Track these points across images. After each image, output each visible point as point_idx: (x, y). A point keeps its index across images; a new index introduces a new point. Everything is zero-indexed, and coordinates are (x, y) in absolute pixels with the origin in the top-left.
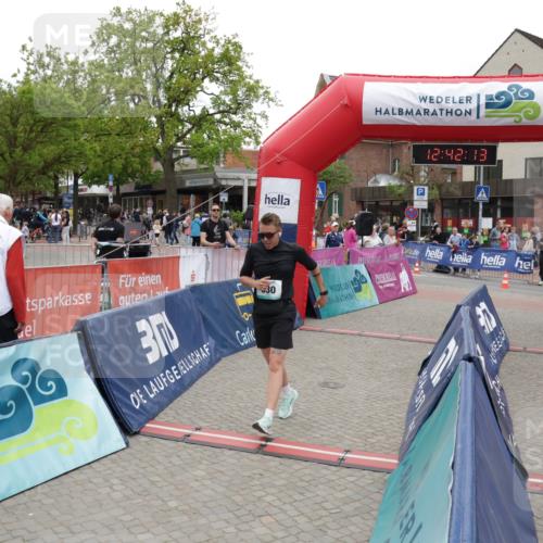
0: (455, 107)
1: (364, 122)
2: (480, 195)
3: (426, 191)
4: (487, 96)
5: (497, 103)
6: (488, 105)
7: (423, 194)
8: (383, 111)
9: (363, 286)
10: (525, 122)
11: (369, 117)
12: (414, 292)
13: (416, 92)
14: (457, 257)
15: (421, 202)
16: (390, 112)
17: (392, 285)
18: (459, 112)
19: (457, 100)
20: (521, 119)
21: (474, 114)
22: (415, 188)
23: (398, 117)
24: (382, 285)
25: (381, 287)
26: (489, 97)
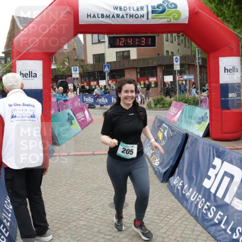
0: (134, 13)
1: (80, 23)
2: (106, 69)
3: (78, 69)
4: (152, 6)
5: (158, 10)
6: (153, 12)
7: (76, 70)
8: (92, 16)
9: (73, 121)
10: (173, 21)
11: (83, 20)
12: (92, 121)
13: (111, 4)
14: (100, 100)
15: (76, 74)
16: (97, 16)
17: (83, 119)
18: (137, 16)
19: (135, 9)
20: (171, 20)
21: (145, 17)
22: (72, 68)
23: (101, 19)
24: (80, 119)
25: (80, 121)
26: (153, 7)
